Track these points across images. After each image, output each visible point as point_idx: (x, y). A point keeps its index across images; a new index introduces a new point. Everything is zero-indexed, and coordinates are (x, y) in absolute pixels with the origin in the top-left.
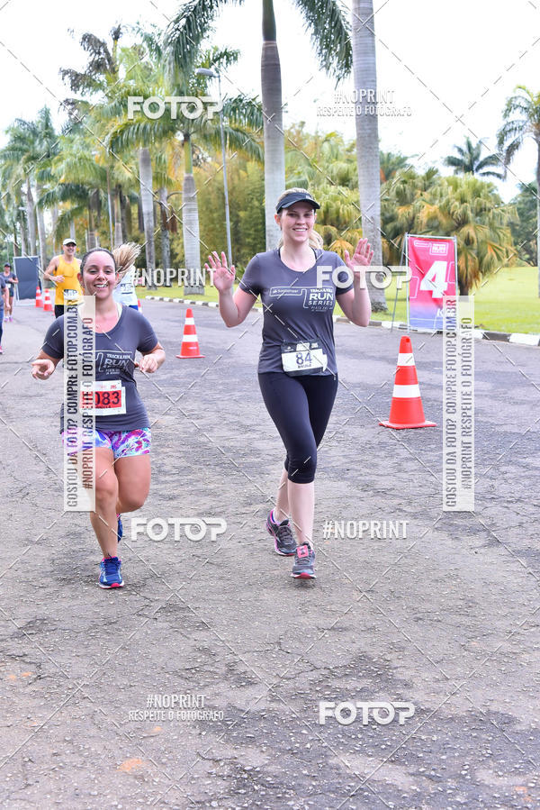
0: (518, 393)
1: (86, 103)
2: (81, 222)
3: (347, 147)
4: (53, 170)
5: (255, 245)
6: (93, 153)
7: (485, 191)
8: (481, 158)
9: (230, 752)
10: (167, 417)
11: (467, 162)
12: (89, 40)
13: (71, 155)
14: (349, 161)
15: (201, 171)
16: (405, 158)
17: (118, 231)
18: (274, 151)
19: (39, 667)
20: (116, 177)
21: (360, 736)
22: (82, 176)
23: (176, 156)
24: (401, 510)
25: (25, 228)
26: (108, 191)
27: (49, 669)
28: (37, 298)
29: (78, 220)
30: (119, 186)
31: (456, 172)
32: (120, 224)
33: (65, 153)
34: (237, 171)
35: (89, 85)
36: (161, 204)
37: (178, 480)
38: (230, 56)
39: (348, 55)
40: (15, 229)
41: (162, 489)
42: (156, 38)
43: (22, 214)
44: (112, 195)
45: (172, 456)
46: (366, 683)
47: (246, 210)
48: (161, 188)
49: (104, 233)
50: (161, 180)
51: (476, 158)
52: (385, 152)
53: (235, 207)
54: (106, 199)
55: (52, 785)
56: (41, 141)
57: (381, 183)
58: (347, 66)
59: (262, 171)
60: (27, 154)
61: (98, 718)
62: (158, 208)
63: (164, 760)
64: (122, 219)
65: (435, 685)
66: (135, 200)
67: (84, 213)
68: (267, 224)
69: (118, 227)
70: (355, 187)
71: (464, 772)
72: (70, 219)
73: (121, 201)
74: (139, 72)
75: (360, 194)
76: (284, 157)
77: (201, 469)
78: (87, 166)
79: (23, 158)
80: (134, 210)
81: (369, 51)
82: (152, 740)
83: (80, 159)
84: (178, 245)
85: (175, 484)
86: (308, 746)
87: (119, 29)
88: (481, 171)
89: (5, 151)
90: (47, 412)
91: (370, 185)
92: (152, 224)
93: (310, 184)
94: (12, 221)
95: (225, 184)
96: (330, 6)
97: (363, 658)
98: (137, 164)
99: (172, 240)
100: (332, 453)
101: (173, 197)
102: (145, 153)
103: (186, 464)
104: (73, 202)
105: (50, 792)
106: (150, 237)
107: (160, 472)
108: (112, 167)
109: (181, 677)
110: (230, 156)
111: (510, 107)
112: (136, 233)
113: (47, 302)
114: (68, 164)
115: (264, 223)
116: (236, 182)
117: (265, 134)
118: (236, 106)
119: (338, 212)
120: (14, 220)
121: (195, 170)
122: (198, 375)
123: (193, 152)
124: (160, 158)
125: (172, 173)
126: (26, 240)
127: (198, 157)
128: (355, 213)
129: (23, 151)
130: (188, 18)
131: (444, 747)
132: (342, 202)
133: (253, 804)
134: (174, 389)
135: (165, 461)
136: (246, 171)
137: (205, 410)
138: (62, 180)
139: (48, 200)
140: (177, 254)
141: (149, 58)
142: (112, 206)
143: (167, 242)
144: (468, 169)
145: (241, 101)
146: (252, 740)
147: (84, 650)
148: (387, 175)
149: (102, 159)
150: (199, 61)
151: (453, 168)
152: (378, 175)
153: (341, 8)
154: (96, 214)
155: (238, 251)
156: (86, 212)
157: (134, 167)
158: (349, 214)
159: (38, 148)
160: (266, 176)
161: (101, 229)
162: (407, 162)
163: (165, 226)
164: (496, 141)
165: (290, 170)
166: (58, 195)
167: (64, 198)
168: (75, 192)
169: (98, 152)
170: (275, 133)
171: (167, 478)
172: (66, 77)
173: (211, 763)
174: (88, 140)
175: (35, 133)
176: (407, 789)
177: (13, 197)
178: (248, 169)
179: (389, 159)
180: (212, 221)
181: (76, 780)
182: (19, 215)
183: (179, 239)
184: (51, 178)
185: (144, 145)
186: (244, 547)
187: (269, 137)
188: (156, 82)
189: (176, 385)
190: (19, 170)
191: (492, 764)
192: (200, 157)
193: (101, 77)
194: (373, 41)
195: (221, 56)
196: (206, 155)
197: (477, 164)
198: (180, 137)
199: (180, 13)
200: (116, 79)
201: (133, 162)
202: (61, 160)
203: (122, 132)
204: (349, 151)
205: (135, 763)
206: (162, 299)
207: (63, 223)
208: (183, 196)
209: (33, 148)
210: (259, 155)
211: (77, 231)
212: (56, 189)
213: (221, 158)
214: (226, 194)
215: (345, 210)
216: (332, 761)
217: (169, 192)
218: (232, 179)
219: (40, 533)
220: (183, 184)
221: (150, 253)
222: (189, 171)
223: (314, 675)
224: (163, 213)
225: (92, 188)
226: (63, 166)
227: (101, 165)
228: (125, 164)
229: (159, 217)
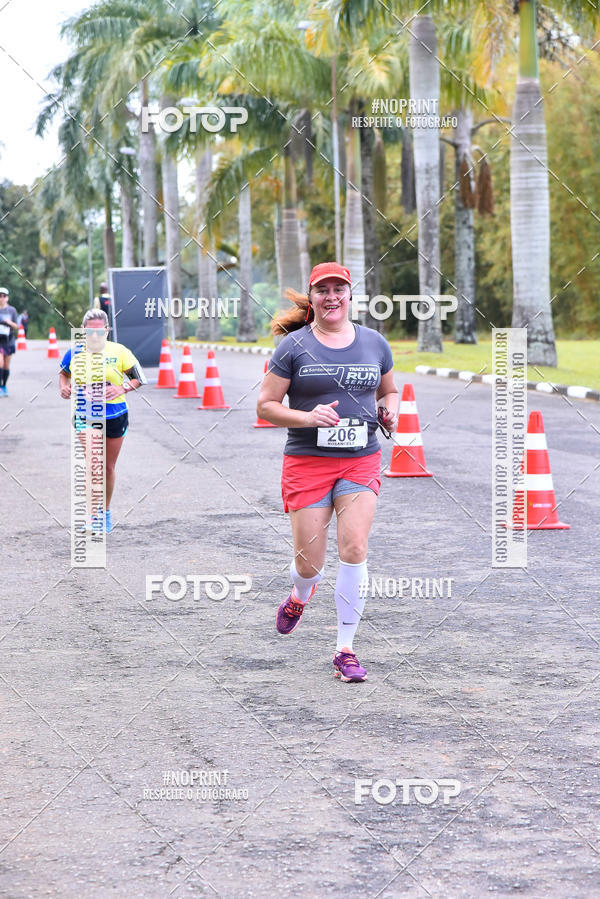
2: (263, 185)
4: (205, 64)
6: (302, 24)
10: (492, 679)
13: (249, 28)
15: (554, 68)
17: (352, 210)
20: (351, 81)
22: (272, 79)
23: (497, 33)
25: (132, 195)
26: (334, 113)
28: (164, 366)
29: (259, 180)
30: (359, 106)
32: (358, 194)
33: (231, 24)
36: (456, 147)
37: (530, 843)
40: (109, 199)
41: (492, 864)
43: (126, 163)
45: (511, 780)
48: (459, 110)
50: (457, 91)
54: (328, 133)
60: (145, 24)
62: (450, 157)
64: (364, 181)
66: (396, 136)
67: (275, 163)
69: (353, 199)
72: (239, 180)
73: (363, 140)
77: (582, 816)
78: (285, 56)
79: (135, 33)
80: (393, 158)
83: (269, 39)
84: (493, 242)
85: (525, 852)
89: (93, 14)
92: (435, 195)
94: (103, 177)
98: (402, 53)
99: (479, 232)
101: (485, 130)
102: (422, 26)
103: (543, 801)
106: (428, 223)
107: (484, 817)
108: (344, 58)
113: (188, 377)
120: (109, 177)
121: (541, 67)
122: (558, 574)
123: (540, 25)
124: (459, 37)
125: (484, 72)
126: (133, 224)
127: (549, 35)
129: (136, 16)
134: (501, 608)
135: (496, 792)
137: (581, 664)
138: (226, 86)
139: (190, 132)
140: (489, 266)
142: (342, 151)
143: (467, 236)
149: (322, 38)
154: (301, 165)
156: (279, 162)
157: (395, 60)
159: (171, 10)
161: (313, 202)
163: (465, 199)
169: (314, 22)
171: (504, 835)
177: (108, 124)
182: (118, 165)
183: (497, 228)
184: (198, 82)
189: (507, 597)
190: (124, 60)
192: (555, 34)
196: (567, 29)
201: (395, 46)
202: (223, 40)
206: (454, 375)
207: (223, 185)
208: (513, 130)
209: (161, 8)
211: (255, 206)
217: (476, 116)
220: (511, 101)
221: (427, 264)
224: (461, 167)
225: (297, 104)
226: (226, 53)
227: (317, 52)
228: (375, 51)
229: (451, 177)
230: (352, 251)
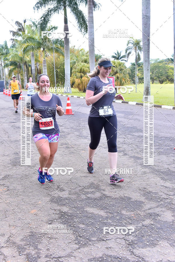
0: (130, 117)
1: (17, 40)
2: (15, 72)
3: (86, 53)
4: (8, 58)
5: (62, 78)
7: (122, 65)
8: (121, 56)
9: (59, 208)
11: (117, 57)
12: (17, 23)
13: (13, 54)
14: (87, 56)
15: (48, 58)
16: (101, 56)
18: (67, 53)
19: (8, 187)
20: (25, 59)
21: (92, 203)
22: (15, 59)
24: (101, 147)
26: (23, 63)
27: (11, 188)
28: (4, 92)
29: (15, 71)
30: (26, 62)
31: (114, 60)
33: (11, 53)
34: (57, 59)
35: (17, 35)
36: (37, 67)
38: (55, 28)
39: (87, 28)
42: (35, 23)
44: (24, 65)
46: (93, 190)
47: (59, 69)
48: (37, 63)
49: (21, 75)
50: (37, 60)
51: (120, 56)
52: (96, 54)
53: (57, 68)
54: (22, 66)
55: (12, 217)
56: (4, 50)
57: (95, 62)
58: (87, 31)
59: (64, 58)
60: (1, 53)
61: (24, 200)
62: (36, 68)
63: (42, 210)
64: (27, 71)
65: (111, 190)
66: (30, 66)
68: (65, 72)
69: (25, 73)
70: (88, 63)
71: (118, 211)
72: (12, 71)
73: (26, 66)
74: (31, 32)
75: (90, 65)
76: (70, 55)
78: (17, 56)
80: (30, 68)
81: (92, 27)
82: (38, 205)
83: (15, 55)
86: (79, 206)
87: (25, 20)
88: (121, 59)
90: (7, 122)
91: (92, 63)
92: (35, 72)
93: (76, 62)
95: (54, 62)
96: (82, 15)
97: (92, 184)
98: (30, 56)
100: (83, 132)
101: (40, 65)
102: (32, 53)
104: (13, 66)
105: (12, 219)
106: (34, 76)
108: (24, 57)
109: (45, 189)
110: (55, 55)
111: (129, 43)
112: (30, 74)
113: (7, 93)
114: (12, 56)
115: (64, 72)
116: (57, 61)
117: (65, 49)
118: (57, 41)
119: (84, 70)
121: (46, 58)
123: (46, 53)
124: (37, 55)
125: (40, 59)
128: (88, 70)
130: (44, 17)
131: (113, 205)
132: (85, 67)
133: (65, 220)
136: (59, 58)
138: (10, 60)
139: (6, 65)
141: (34, 28)
142: (24, 67)
144: (118, 59)
145: (58, 40)
146: (64, 205)
147: (20, 183)
148: (97, 60)
150: (47, 29)
151: (114, 59)
152: (94, 60)
153: (85, 16)
154: (19, 69)
155: (58, 79)
156: (17, 69)
158: (87, 70)
159: (4, 52)
160: (65, 60)
161: (21, 73)
162: (102, 57)
163: (38, 73)
164: (125, 52)
165: (71, 58)
166: (9, 64)
167: (11, 65)
168: (14, 63)
169: (20, 53)
170: (67, 48)
172: (11, 33)
173: (54, 210)
174: (17, 50)
175: (3, 47)
176: (104, 216)
178: (60, 58)
179: (97, 56)
180: (51, 72)
181: (20, 215)
184: (7, 59)
185: (32, 51)
186: (61, 156)
187: (66, 50)
188: (36, 34)
191: (126, 209)
192: (47, 55)
193: (21, 33)
194: (93, 25)
195: (53, 28)
196: (49, 54)
197: (120, 57)
198: (42, 49)
199: (42, 16)
200: (25, 33)
203: (26, 48)
204: (87, 54)
205: (34, 211)
207: (11, 72)
208: (43, 65)
209: (2, 51)
210: (63, 54)
212: (9, 63)
213: (53, 55)
214: (54, 65)
215: (86, 69)
216: (85, 209)
218: (56, 61)
219: (7, 153)
220: (43, 62)
221: (34, 80)
222: (44, 58)
223: (80, 188)
224: (38, 69)
225: (18, 62)
226: (10, 56)
227: (21, 56)
228: (27, 56)
229: (36, 71)
230: (25, 79)
